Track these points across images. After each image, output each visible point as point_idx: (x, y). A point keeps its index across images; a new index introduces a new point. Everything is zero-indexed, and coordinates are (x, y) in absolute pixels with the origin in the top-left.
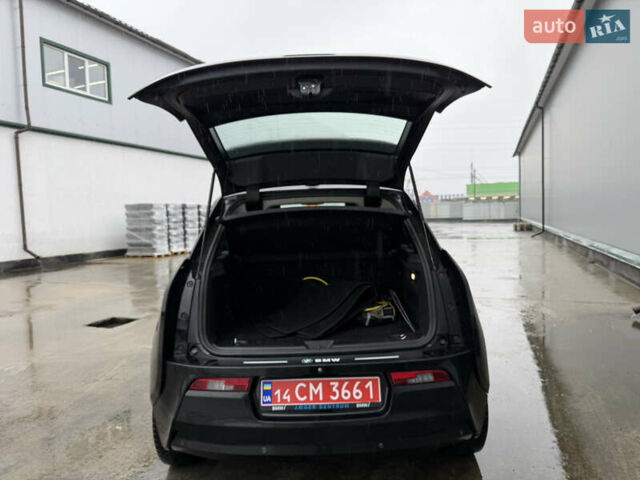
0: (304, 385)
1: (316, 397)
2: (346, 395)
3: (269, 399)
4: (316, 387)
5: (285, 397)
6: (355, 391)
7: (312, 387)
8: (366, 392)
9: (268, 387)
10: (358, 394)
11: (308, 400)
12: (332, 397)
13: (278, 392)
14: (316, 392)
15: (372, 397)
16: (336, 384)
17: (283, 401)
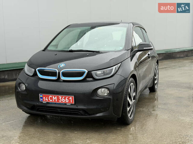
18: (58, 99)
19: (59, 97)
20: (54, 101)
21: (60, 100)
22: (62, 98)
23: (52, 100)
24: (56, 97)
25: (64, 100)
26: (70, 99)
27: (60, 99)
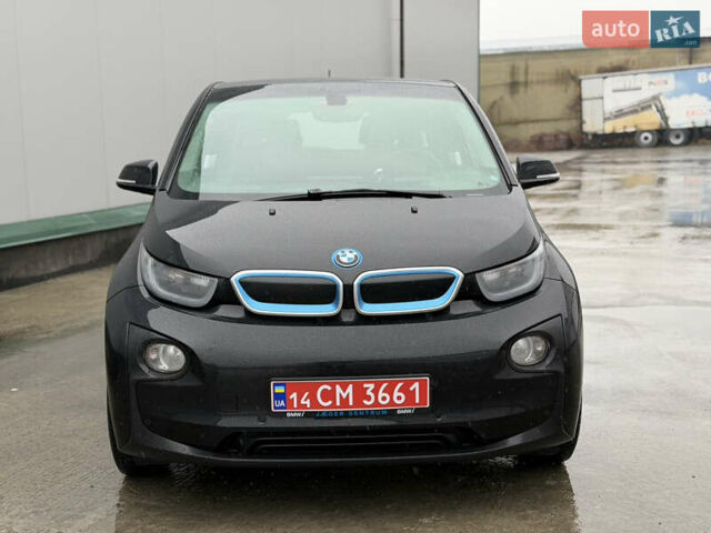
18: (360, 394)
19: (365, 386)
20: (338, 404)
21: (369, 398)
22: (376, 391)
23: (330, 403)
24: (351, 386)
25: (384, 399)
26: (414, 390)
27: (369, 393)
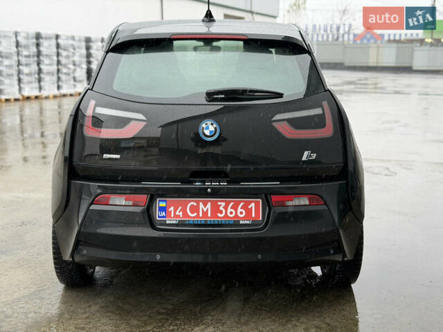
0: (195, 204)
1: (205, 214)
2: (231, 213)
3: (164, 214)
4: (205, 207)
5: (177, 213)
6: (239, 210)
7: (201, 205)
8: (249, 212)
9: (163, 204)
10: (241, 213)
11: (198, 216)
12: (219, 215)
13: (172, 209)
14: (205, 210)
15: (253, 216)
16: (223, 204)
17: (176, 216)
